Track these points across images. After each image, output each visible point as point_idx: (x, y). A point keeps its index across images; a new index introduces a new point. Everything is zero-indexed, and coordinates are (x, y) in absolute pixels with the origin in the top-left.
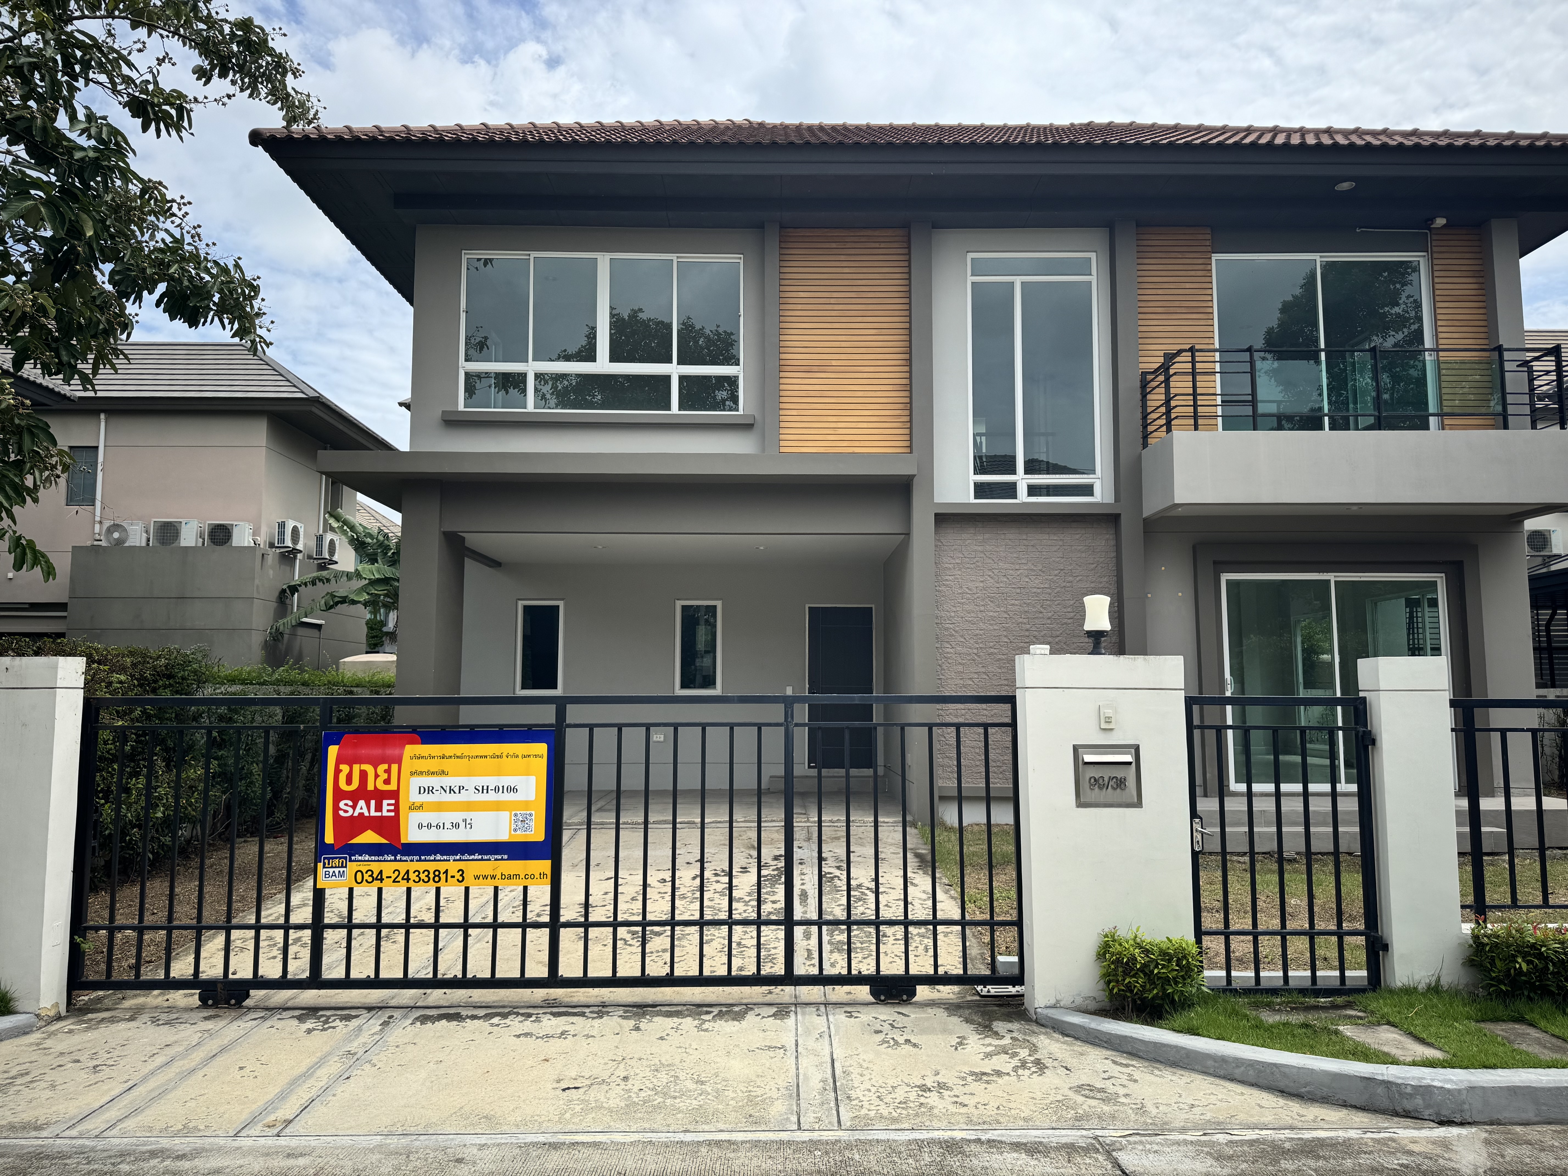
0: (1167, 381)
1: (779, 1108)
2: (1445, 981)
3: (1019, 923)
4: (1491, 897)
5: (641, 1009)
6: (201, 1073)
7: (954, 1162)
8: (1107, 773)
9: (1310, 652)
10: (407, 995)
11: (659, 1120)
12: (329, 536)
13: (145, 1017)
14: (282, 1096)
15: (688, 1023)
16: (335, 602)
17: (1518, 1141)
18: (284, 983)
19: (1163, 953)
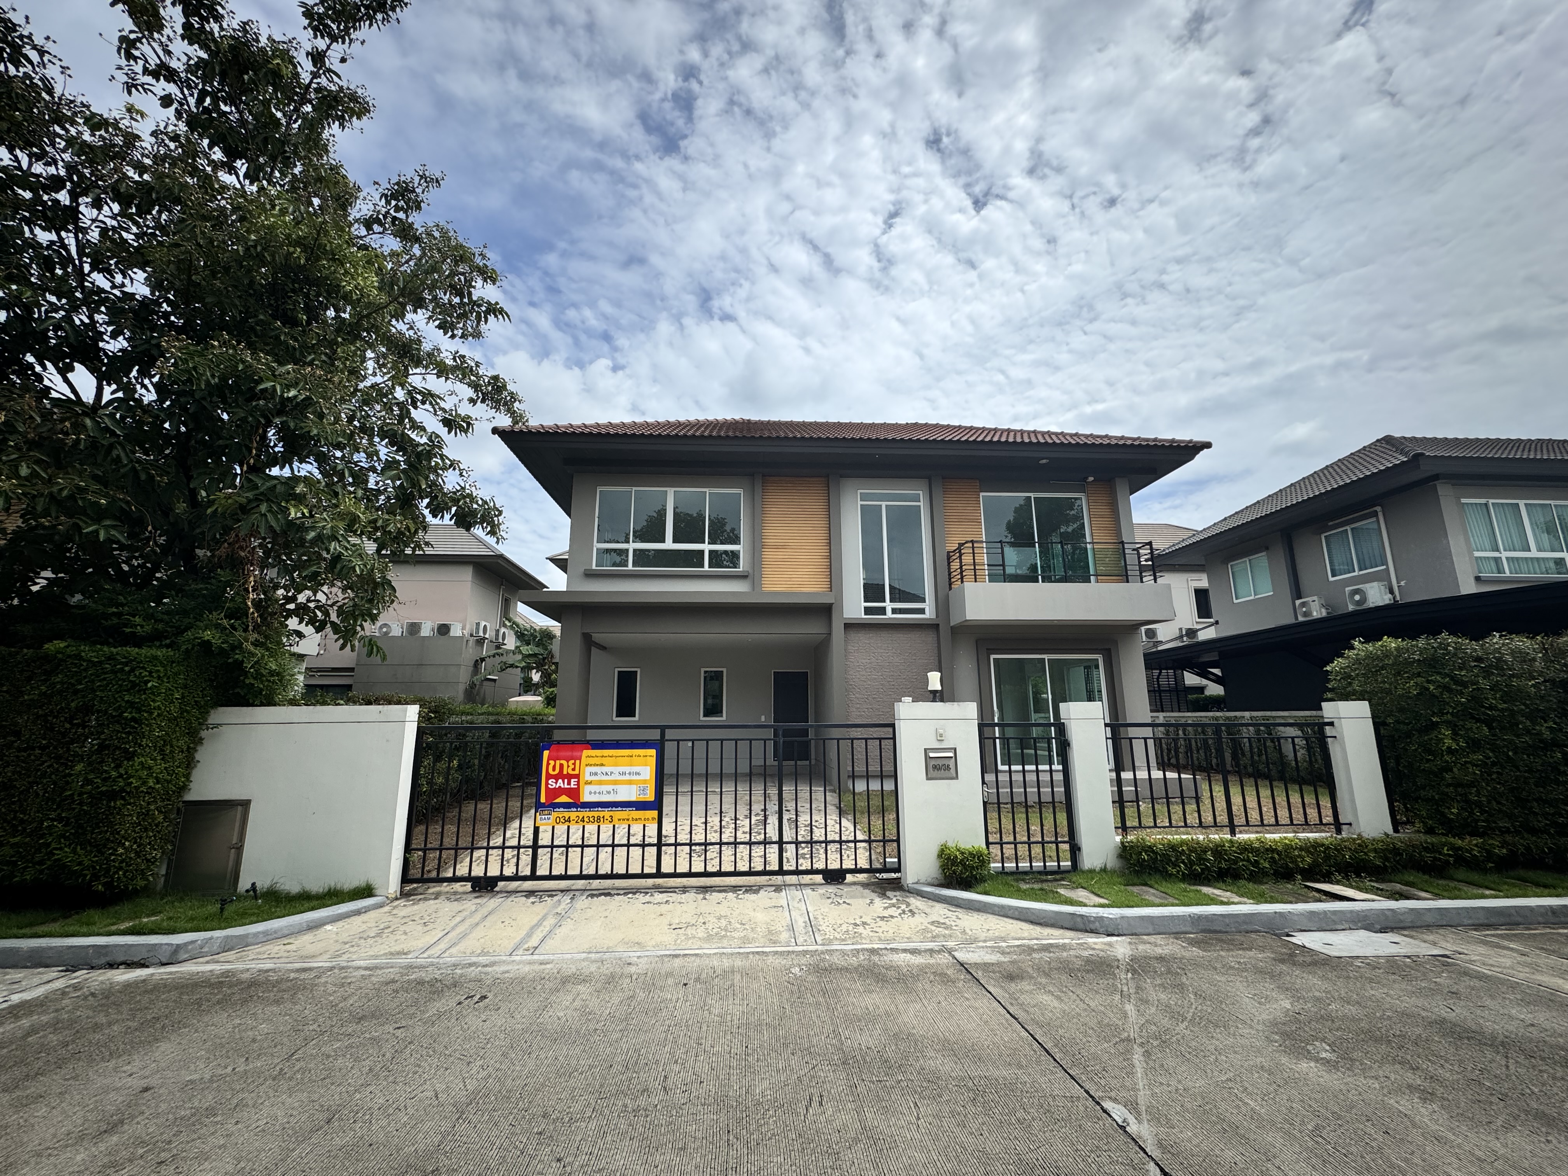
0: (960, 557)
1: (785, 936)
2: (1109, 866)
3: (898, 841)
4: (1128, 824)
5: (705, 889)
6: (482, 925)
7: (875, 958)
8: (940, 762)
9: (1037, 694)
10: (580, 884)
11: (725, 943)
12: (503, 630)
13: (443, 897)
14: (529, 935)
15: (731, 895)
16: (506, 667)
17: (1145, 943)
18: (516, 878)
19: (971, 854)
